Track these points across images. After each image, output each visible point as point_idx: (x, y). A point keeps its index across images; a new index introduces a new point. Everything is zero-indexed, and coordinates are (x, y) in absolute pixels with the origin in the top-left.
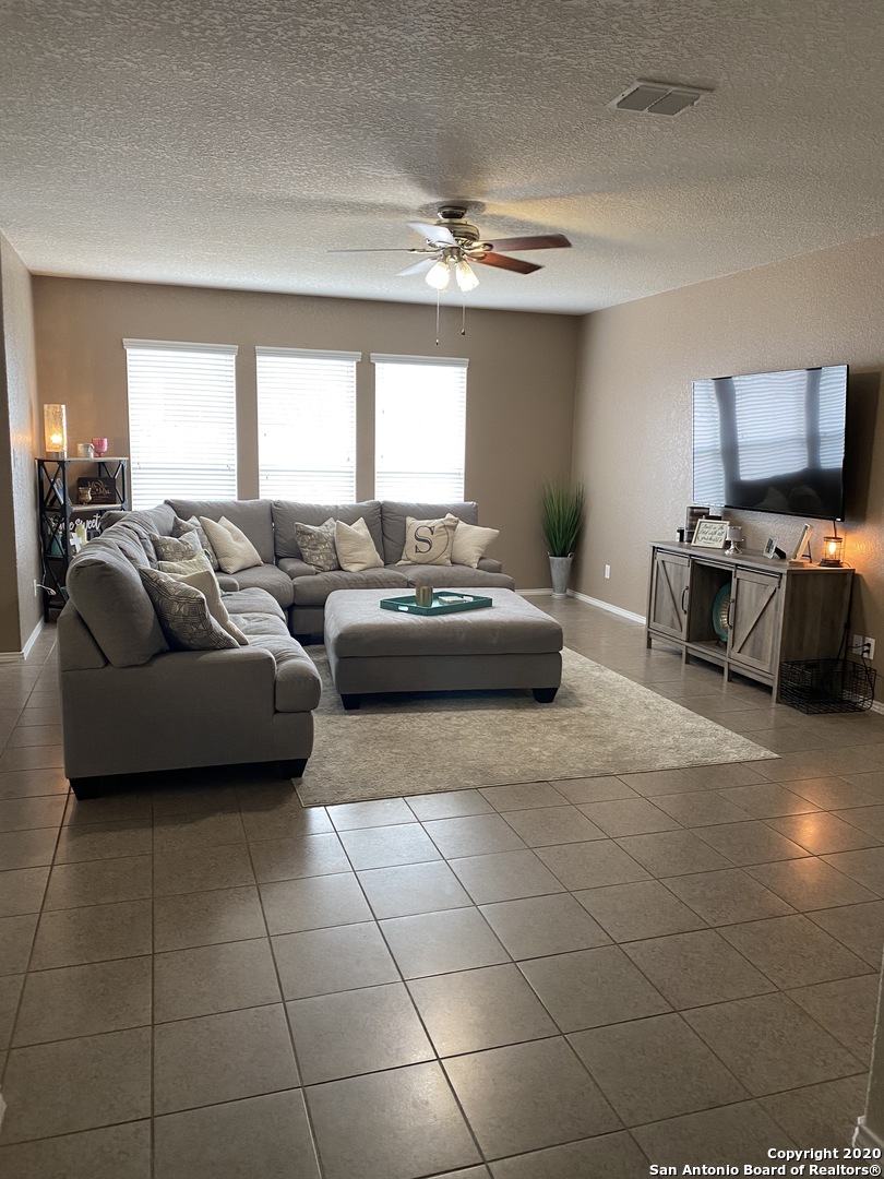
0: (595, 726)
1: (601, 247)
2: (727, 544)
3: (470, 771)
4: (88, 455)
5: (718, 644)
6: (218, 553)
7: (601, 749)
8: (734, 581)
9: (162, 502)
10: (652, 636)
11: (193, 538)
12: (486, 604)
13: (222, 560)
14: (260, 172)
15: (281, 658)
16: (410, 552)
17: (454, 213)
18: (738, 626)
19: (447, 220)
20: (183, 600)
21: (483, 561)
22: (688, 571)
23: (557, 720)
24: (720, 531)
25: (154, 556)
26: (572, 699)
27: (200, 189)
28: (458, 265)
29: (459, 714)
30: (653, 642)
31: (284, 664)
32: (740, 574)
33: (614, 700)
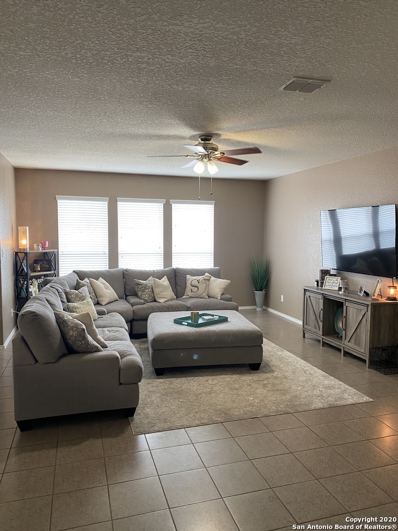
0: (280, 384)
1: (276, 152)
2: (340, 289)
3: (219, 412)
4: (39, 249)
5: (337, 337)
6: (97, 295)
7: (283, 397)
8: (345, 307)
9: (72, 272)
10: (305, 332)
11: (85, 290)
12: (224, 320)
13: (99, 299)
14: (115, 122)
15: (123, 355)
16: (188, 292)
17: (206, 138)
18: (348, 329)
19: (203, 142)
20: (75, 329)
21: (223, 296)
22: (321, 301)
23: (261, 381)
24: (336, 282)
25: (65, 300)
26: (269, 369)
27: (87, 130)
28: (209, 162)
29: (212, 377)
30: (306, 335)
31: (124, 359)
32: (347, 304)
33: (289, 368)
